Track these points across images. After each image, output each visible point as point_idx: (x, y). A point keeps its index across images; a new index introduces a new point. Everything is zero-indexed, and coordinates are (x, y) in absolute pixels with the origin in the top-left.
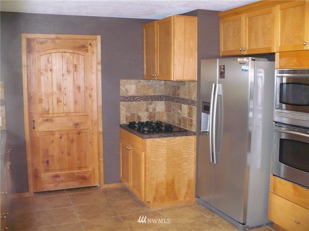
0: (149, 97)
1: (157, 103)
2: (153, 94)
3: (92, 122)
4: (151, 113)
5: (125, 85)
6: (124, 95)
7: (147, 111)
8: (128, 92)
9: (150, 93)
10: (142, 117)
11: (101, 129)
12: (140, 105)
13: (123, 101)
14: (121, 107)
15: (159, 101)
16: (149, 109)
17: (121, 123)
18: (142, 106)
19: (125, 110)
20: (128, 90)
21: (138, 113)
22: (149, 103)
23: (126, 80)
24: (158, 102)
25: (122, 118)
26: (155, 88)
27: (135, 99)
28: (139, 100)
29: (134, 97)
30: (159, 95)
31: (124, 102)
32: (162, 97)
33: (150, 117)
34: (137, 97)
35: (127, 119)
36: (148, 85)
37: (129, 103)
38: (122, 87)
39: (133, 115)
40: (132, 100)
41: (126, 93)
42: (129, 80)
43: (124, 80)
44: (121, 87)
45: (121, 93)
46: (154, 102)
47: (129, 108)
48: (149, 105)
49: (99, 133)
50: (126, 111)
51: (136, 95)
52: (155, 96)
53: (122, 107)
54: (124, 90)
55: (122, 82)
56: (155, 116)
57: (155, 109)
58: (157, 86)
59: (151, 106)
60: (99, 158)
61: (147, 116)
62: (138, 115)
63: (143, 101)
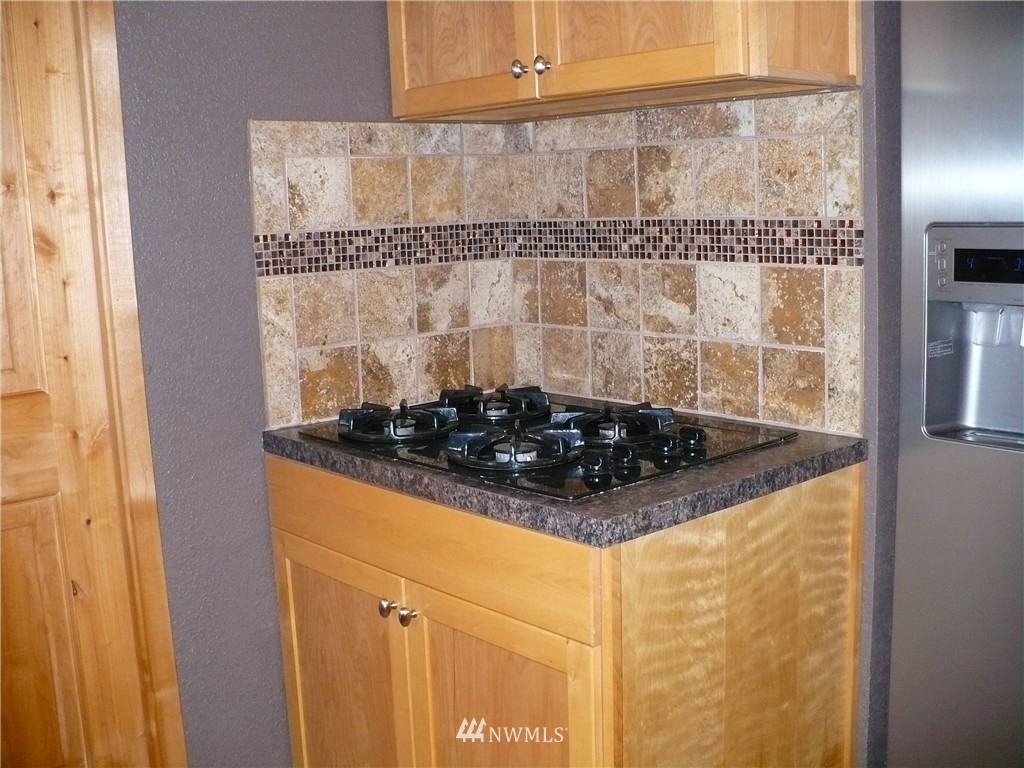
0: (427, 238)
1: (476, 274)
2: (448, 218)
3: (75, 436)
4: (445, 340)
5: (282, 160)
6: (280, 228)
7: (424, 325)
8: (301, 207)
9: (431, 212)
10: (394, 373)
11: (142, 487)
12: (384, 289)
13: (276, 272)
14: (267, 310)
15: (481, 257)
16: (432, 315)
17: (273, 426)
18: (390, 301)
19: (291, 329)
20: (305, 192)
21: (373, 346)
22: (433, 275)
23: (289, 124)
24: (479, 264)
25: (277, 389)
26: (459, 174)
27: (351, 251)
28: (374, 256)
29: (341, 237)
30: (481, 220)
31: (285, 277)
32: (497, 232)
33: (442, 364)
34: (360, 241)
35: (308, 392)
36: (422, 159)
37: (313, 280)
38: (264, 178)
39: (341, 362)
40: (331, 260)
41: (294, 218)
42: (304, 125)
43: (277, 125)
44: (256, 170)
45: (260, 212)
46: (459, 267)
47: (315, 316)
48: (430, 289)
49: (128, 512)
50: (302, 340)
51: (354, 226)
52: (463, 227)
53: (271, 316)
54: (282, 194)
55: (262, 135)
56: (467, 357)
57: (462, 315)
58: (471, 164)
59: (445, 292)
60: (147, 689)
61: (425, 360)
62: (375, 358)
63: (397, 262)
